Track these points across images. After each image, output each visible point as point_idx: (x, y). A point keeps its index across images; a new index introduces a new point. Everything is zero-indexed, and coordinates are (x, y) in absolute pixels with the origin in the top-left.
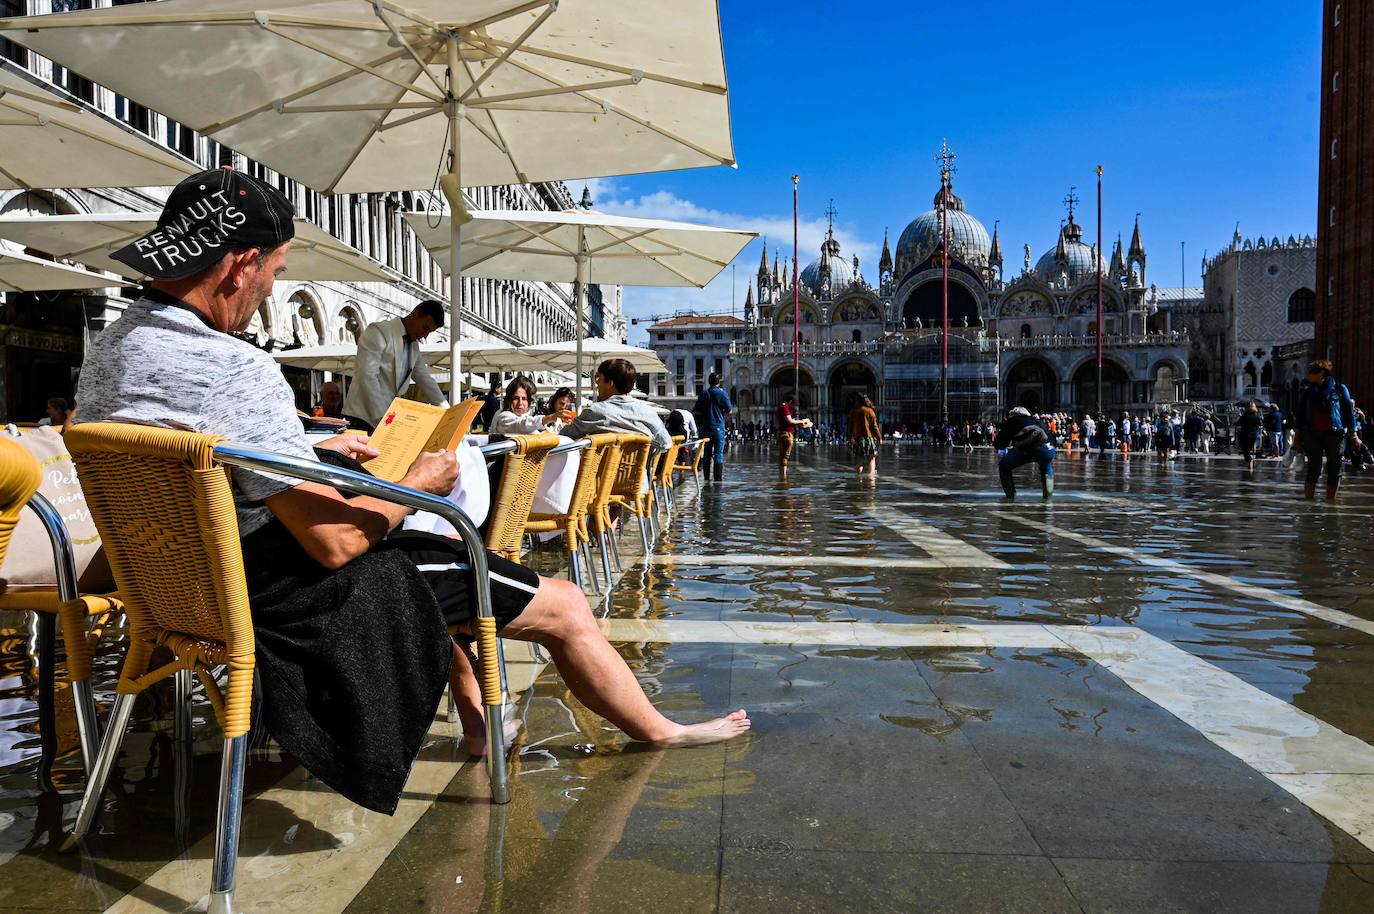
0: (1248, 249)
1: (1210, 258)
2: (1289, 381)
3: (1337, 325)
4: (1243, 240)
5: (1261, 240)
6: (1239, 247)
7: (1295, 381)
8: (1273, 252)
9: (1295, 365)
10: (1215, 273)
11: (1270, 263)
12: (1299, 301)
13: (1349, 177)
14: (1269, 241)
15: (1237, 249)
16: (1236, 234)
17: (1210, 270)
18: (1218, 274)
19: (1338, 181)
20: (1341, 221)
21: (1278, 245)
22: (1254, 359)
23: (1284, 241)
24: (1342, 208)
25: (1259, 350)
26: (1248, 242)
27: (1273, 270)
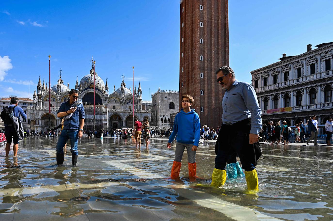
0: (161, 92)
1: (153, 94)
4: (160, 90)
5: (164, 90)
6: (160, 92)
10: (154, 98)
11: (165, 96)
12: (171, 105)
13: (186, 76)
15: (159, 92)
16: (159, 88)
17: (153, 97)
18: (155, 97)
20: (184, 86)
21: (167, 92)
22: (163, 117)
23: (168, 91)
24: (185, 83)
25: (164, 115)
26: (161, 91)
27: (166, 97)
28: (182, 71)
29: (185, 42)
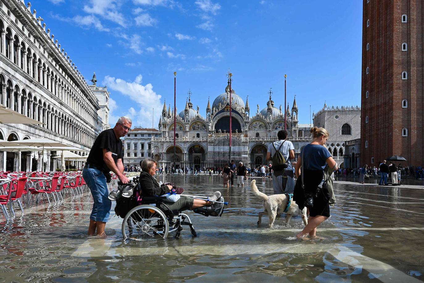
0: (328, 110)
1: (315, 113)
2: (351, 154)
3: (370, 134)
4: (327, 107)
5: (333, 107)
6: (326, 109)
7: (353, 154)
8: (336, 111)
9: (353, 148)
10: (318, 120)
11: (336, 115)
12: (345, 128)
13: (373, 80)
14: (335, 108)
16: (325, 105)
17: (315, 117)
18: (318, 118)
19: (369, 82)
20: (371, 96)
21: (338, 109)
22: (331, 147)
23: (340, 108)
24: (371, 91)
25: (332, 144)
27: (337, 117)
28: (367, 73)
29: (371, 26)
